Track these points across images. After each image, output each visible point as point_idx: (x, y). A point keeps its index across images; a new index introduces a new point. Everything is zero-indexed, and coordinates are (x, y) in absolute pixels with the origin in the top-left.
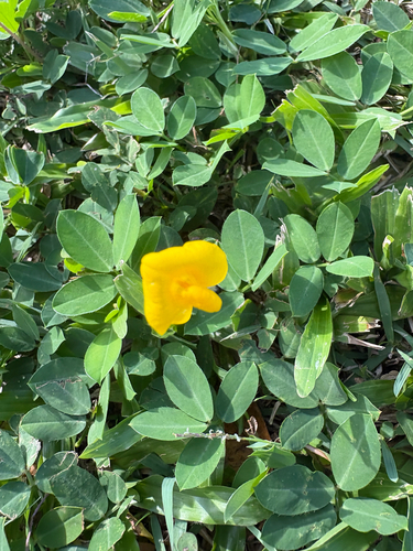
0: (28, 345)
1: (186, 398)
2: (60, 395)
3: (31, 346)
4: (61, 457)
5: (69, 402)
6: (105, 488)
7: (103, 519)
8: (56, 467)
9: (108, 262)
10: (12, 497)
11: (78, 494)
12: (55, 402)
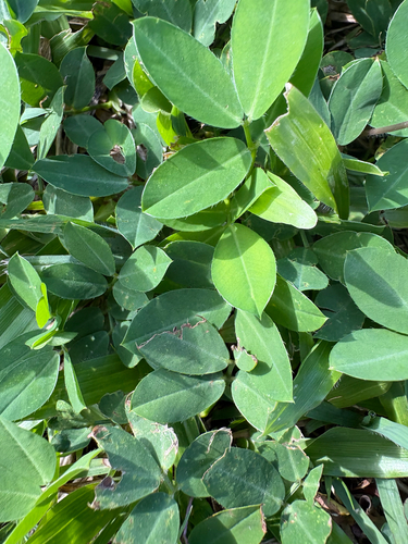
0: (95, 288)
1: (392, 310)
2: (178, 349)
3: (100, 289)
4: (206, 440)
5: (194, 357)
6: (275, 464)
7: (282, 508)
8: (202, 457)
9: (232, 109)
10: (153, 521)
11: (243, 486)
12: (173, 362)
